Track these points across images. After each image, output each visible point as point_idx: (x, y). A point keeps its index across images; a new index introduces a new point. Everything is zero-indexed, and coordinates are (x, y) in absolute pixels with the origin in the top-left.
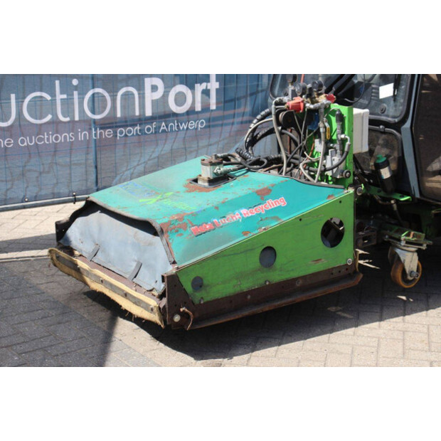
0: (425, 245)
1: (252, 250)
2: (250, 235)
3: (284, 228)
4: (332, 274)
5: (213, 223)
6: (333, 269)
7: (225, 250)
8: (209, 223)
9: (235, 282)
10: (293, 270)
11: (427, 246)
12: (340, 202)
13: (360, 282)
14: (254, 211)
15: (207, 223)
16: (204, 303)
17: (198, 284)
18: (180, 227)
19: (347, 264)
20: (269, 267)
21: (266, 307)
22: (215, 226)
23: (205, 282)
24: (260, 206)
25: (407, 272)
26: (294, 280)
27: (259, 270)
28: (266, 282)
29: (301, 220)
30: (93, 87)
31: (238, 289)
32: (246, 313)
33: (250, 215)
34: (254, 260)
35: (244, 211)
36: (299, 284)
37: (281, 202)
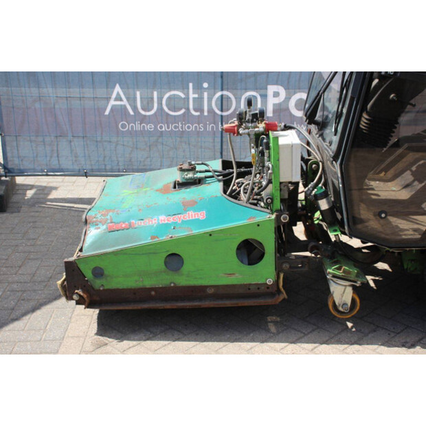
0: (359, 282)
1: (155, 253)
2: (157, 239)
3: (191, 240)
4: (249, 289)
5: (130, 224)
6: (250, 284)
7: (126, 249)
8: (127, 223)
9: (136, 278)
10: (201, 278)
11: (361, 283)
12: (258, 225)
13: (280, 302)
14: (171, 220)
15: (124, 223)
16: (104, 290)
17: (98, 273)
18: (100, 222)
19: (266, 284)
20: (176, 271)
21: (168, 306)
22: (130, 226)
23: (106, 272)
24: (179, 216)
25: (337, 304)
26: (206, 287)
27: (164, 272)
28: (171, 283)
29: (210, 235)
30: (222, 90)
31: (140, 285)
32: (146, 306)
33: (166, 222)
34: (159, 263)
35: (162, 217)
36: (210, 291)
37: (201, 215)
